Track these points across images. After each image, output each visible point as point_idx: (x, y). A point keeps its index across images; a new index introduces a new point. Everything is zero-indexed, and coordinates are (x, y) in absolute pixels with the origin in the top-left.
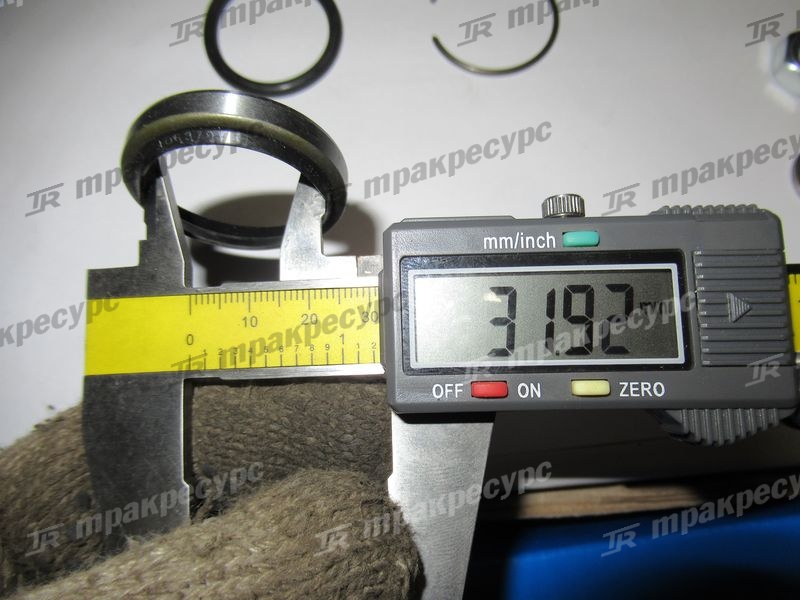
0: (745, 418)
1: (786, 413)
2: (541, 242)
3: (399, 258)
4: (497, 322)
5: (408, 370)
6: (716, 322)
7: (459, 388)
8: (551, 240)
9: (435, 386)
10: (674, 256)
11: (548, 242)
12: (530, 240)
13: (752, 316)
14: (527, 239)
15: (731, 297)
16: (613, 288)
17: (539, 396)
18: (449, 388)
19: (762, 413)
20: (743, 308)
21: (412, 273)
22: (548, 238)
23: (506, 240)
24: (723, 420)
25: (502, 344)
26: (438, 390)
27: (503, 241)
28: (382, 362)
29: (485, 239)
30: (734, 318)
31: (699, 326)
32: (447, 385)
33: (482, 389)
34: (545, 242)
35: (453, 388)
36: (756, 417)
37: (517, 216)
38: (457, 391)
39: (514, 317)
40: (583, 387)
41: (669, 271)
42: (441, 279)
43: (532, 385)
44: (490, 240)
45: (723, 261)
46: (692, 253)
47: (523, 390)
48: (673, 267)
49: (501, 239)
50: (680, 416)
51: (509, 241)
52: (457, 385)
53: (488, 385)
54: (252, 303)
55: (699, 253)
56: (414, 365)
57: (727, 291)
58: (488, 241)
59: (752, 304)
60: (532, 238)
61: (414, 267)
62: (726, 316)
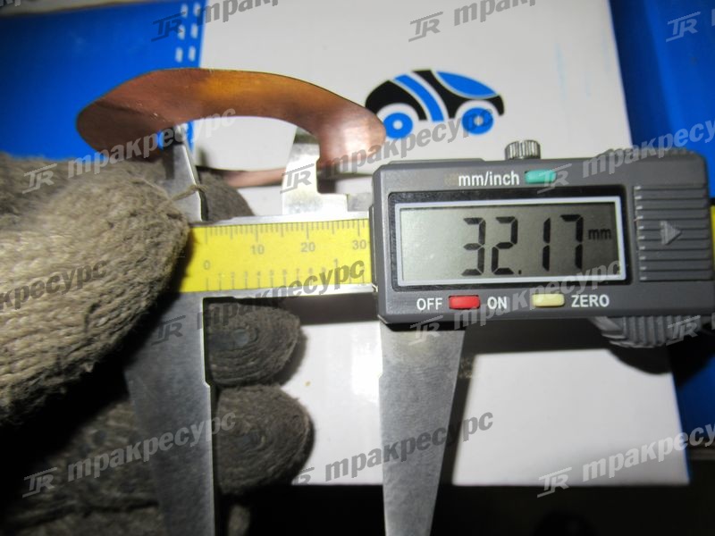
2: (507, 180)
3: (387, 194)
4: (469, 247)
5: (396, 288)
6: (652, 245)
7: (439, 301)
8: (515, 178)
9: (419, 300)
10: (617, 190)
11: (512, 179)
12: (498, 179)
13: (682, 240)
14: (495, 177)
15: (664, 224)
16: (567, 218)
18: (431, 301)
21: (398, 206)
22: (513, 176)
23: (478, 178)
24: (656, 325)
25: (474, 265)
26: (421, 304)
27: (475, 179)
28: (373, 281)
29: (460, 178)
30: (667, 241)
31: (637, 249)
32: (429, 300)
33: (457, 302)
34: (510, 179)
35: (434, 302)
37: (486, 158)
38: (437, 304)
39: (483, 243)
40: (542, 299)
41: (612, 204)
42: (423, 212)
44: (464, 178)
45: (658, 195)
46: (633, 187)
48: (616, 200)
49: (473, 177)
50: (622, 323)
51: (480, 179)
52: (437, 299)
53: (464, 299)
54: (259, 234)
55: (638, 188)
56: (401, 283)
57: (659, 220)
58: (462, 180)
59: (682, 230)
60: (499, 177)
61: (400, 201)
62: (660, 240)
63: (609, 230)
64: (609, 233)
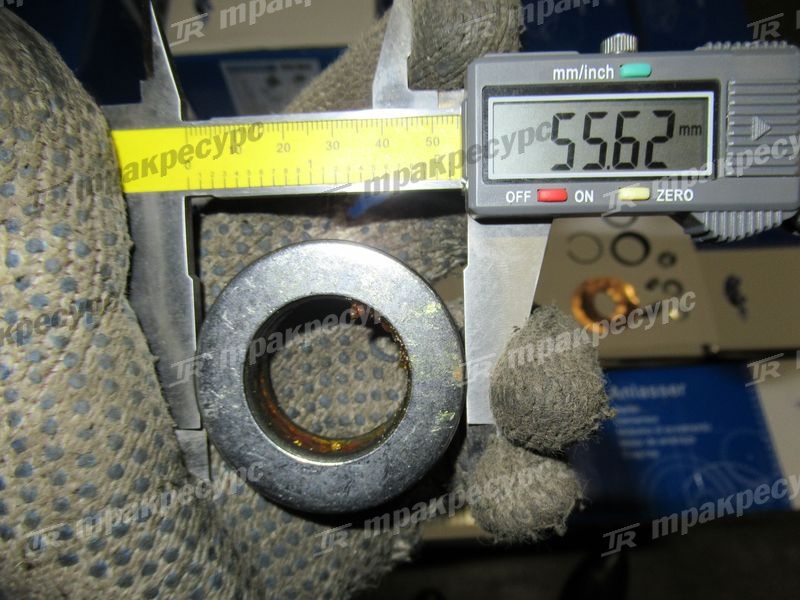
0: (755, 219)
1: (789, 215)
2: (601, 74)
3: (481, 88)
5: (488, 181)
6: (741, 141)
7: (528, 194)
8: (610, 72)
9: (509, 193)
10: (711, 85)
11: (607, 73)
12: (592, 73)
13: (770, 136)
14: (590, 70)
15: (756, 119)
16: (659, 114)
17: (592, 200)
18: (520, 194)
19: (769, 215)
20: (764, 128)
21: (491, 100)
22: (608, 69)
23: (572, 71)
24: (737, 220)
25: (563, 160)
26: (511, 196)
27: (570, 73)
28: (464, 176)
29: (555, 71)
30: (757, 136)
31: (726, 144)
32: (518, 192)
33: (544, 195)
34: (605, 73)
35: (523, 194)
36: (764, 218)
38: (526, 197)
40: (628, 193)
41: (706, 99)
43: (587, 192)
44: (559, 71)
45: (751, 90)
46: (728, 83)
47: (579, 196)
48: (710, 95)
49: (568, 71)
50: (704, 218)
51: (574, 73)
52: (526, 192)
55: (734, 82)
56: (491, 176)
57: (751, 115)
58: (557, 74)
59: (772, 125)
60: (595, 71)
61: (494, 95)
62: (749, 136)
63: (699, 126)
64: (700, 130)
